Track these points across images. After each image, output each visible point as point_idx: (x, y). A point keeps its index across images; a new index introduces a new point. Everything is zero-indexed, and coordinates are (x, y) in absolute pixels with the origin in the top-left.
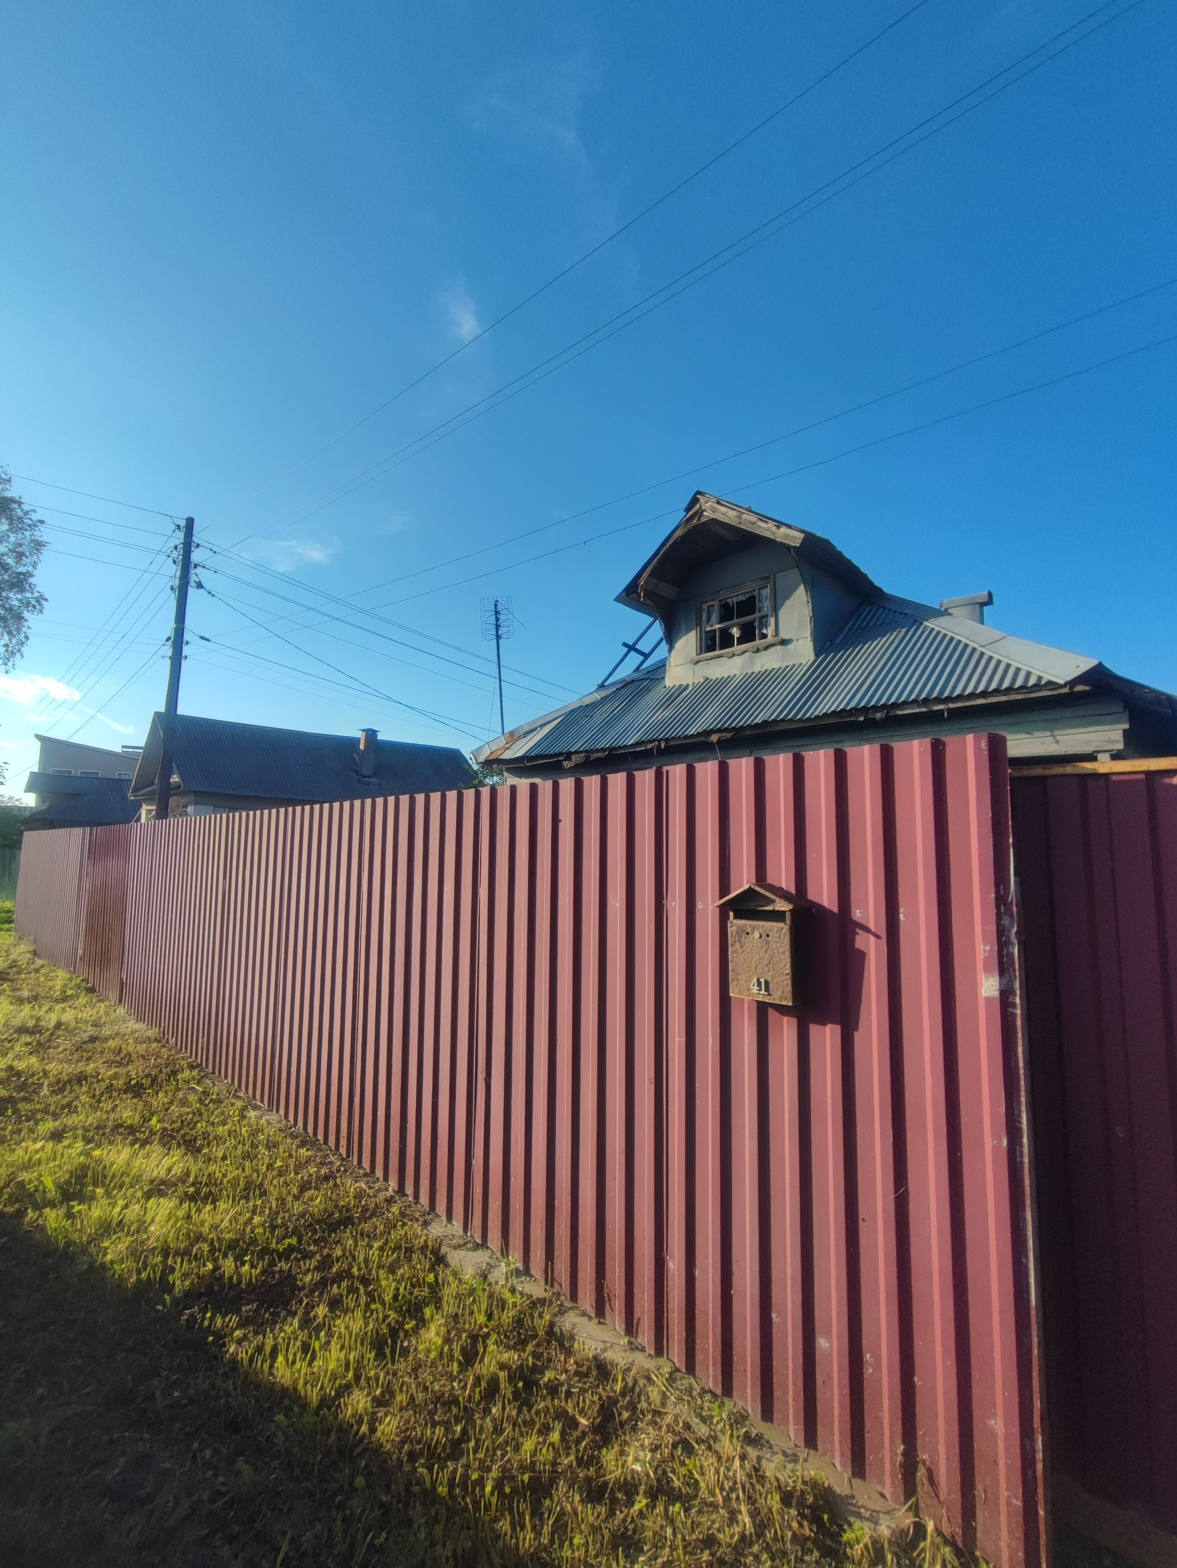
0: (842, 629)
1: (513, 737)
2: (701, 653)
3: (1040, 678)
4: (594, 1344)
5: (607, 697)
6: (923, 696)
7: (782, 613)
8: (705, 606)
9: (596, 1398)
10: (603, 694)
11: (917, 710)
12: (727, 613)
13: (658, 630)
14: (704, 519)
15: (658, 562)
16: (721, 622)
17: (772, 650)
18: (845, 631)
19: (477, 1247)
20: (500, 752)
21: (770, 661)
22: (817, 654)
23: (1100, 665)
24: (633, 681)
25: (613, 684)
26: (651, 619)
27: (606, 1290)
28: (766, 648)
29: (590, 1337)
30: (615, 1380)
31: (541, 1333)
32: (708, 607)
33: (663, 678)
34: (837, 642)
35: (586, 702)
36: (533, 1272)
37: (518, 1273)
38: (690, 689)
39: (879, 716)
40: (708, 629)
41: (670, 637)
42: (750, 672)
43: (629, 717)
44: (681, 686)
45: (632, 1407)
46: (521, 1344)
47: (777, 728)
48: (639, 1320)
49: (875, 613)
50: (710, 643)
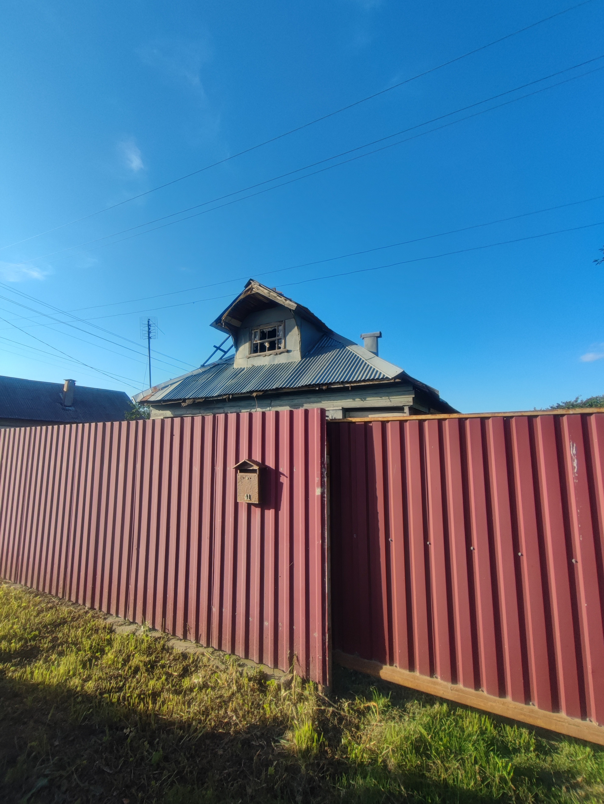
0: (314, 346)
1: (156, 389)
2: (251, 354)
3: (384, 375)
4: (182, 648)
5: (205, 371)
6: (341, 380)
7: (288, 338)
8: (253, 332)
9: (181, 666)
10: (203, 370)
11: (339, 386)
12: (263, 336)
13: (231, 341)
14: (253, 292)
15: (232, 310)
16: (261, 339)
17: (283, 354)
18: (315, 348)
19: (131, 623)
20: (148, 397)
21: (282, 359)
22: (302, 358)
23: (404, 371)
24: (218, 364)
25: (209, 365)
26: (228, 335)
27: (188, 627)
28: (280, 354)
29: (180, 646)
30: (190, 658)
31: (159, 649)
32: (255, 332)
33: (233, 364)
34: (311, 353)
35: (195, 373)
36: (156, 628)
37: (150, 630)
38: (245, 370)
39: (324, 388)
40: (254, 342)
41: (237, 345)
42: (273, 364)
43: (216, 382)
44: (241, 368)
45: (196, 666)
46: (150, 654)
47: (282, 391)
48: (201, 635)
49: (328, 341)
50: (255, 349)
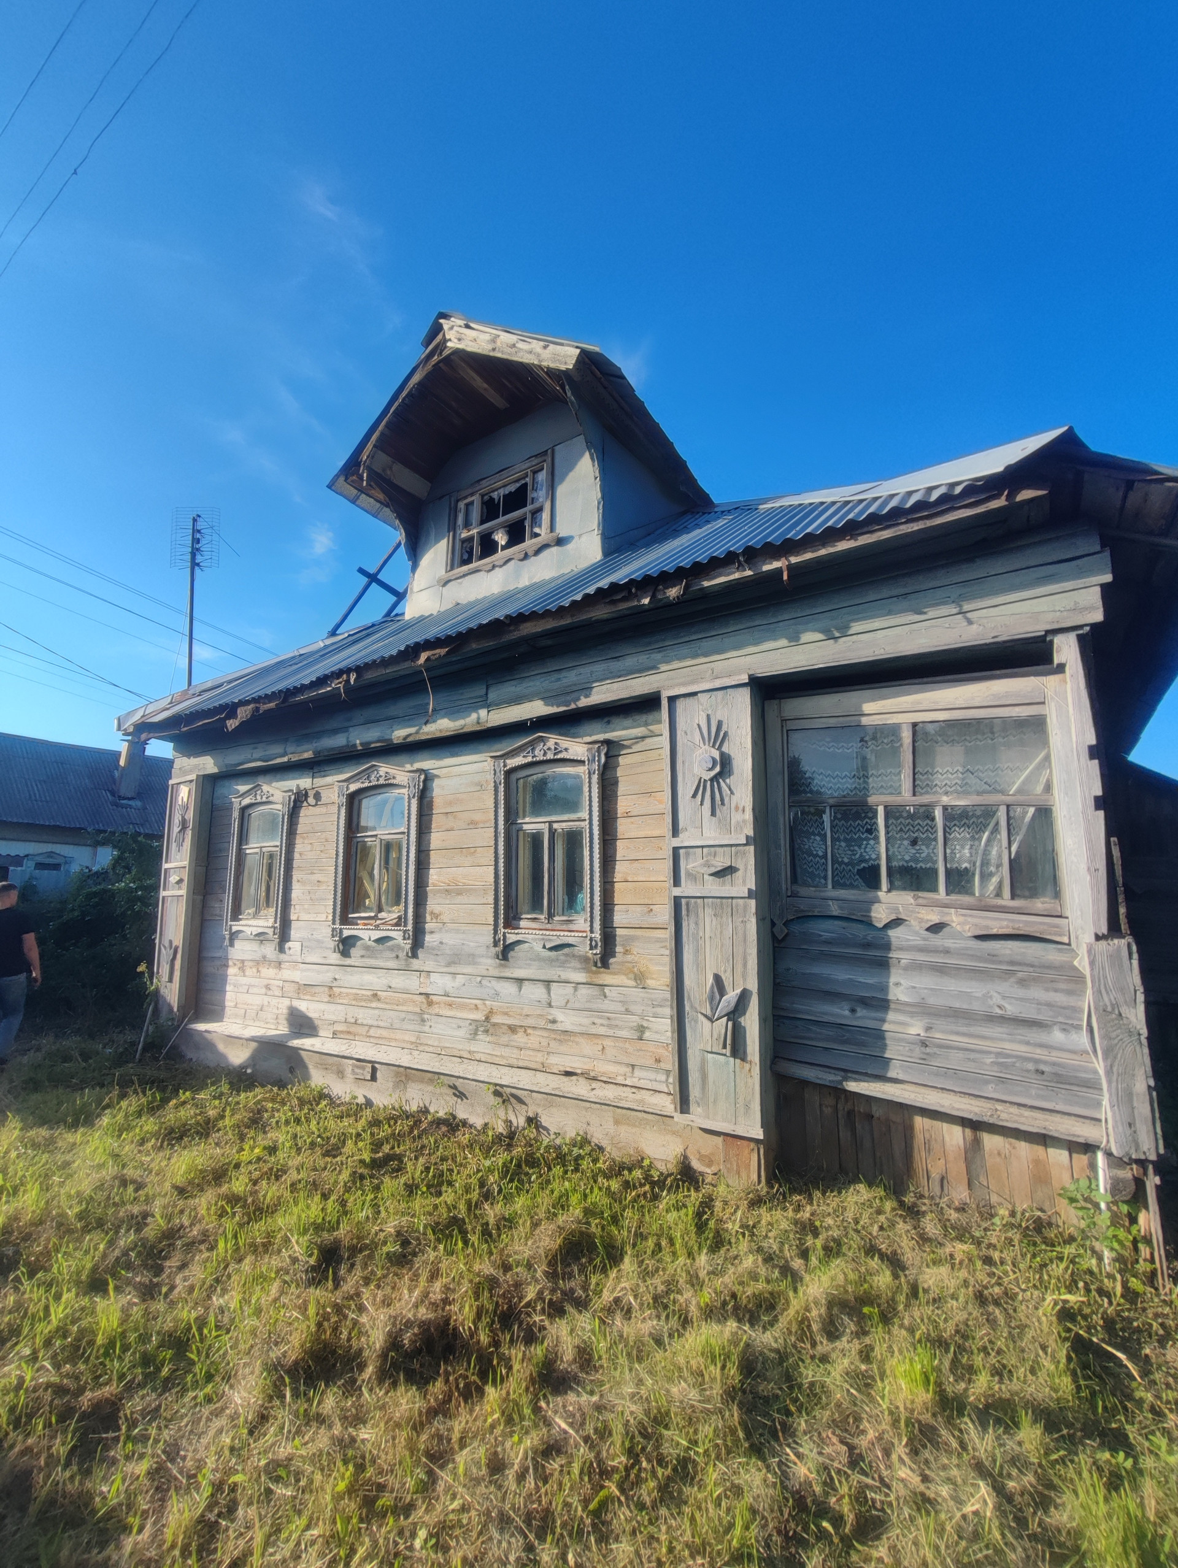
0: (650, 533)
2: (452, 568)
7: (561, 497)
8: (462, 505)
14: (446, 355)
15: (388, 424)
16: (483, 523)
17: (545, 553)
21: (542, 570)
22: (606, 555)
28: (537, 552)
32: (467, 503)
34: (638, 544)
40: (464, 535)
42: (511, 586)
44: (421, 616)
50: (464, 554)
